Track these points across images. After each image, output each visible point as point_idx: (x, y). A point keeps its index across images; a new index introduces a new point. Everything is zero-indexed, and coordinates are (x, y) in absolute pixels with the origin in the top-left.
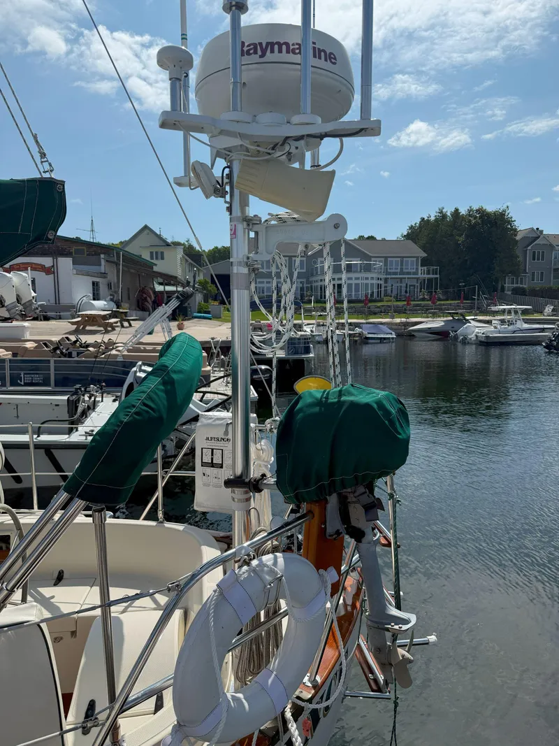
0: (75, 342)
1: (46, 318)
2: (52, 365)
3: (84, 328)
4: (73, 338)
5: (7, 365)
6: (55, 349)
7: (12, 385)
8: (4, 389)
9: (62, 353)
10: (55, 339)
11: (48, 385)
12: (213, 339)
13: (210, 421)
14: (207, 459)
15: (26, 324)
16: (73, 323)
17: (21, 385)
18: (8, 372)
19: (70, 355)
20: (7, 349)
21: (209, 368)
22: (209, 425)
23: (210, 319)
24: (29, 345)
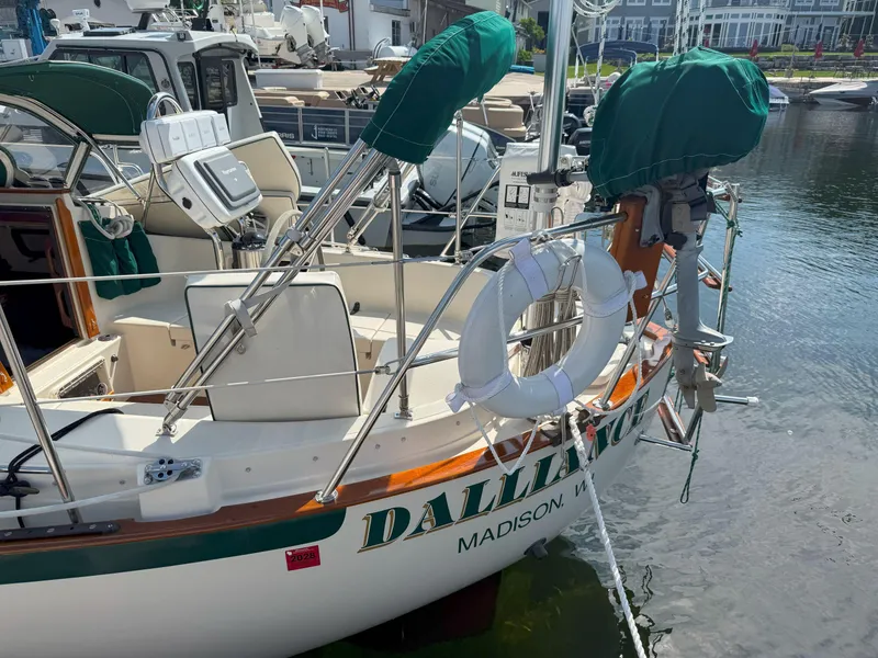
0: (372, 94)
1: (340, 68)
2: (347, 116)
3: (381, 79)
4: (369, 90)
5: (300, 115)
6: (350, 100)
7: (305, 139)
8: (297, 143)
9: (357, 106)
10: (349, 90)
11: (344, 142)
12: (533, 93)
13: (519, 152)
14: (511, 198)
15: (319, 71)
16: (369, 73)
17: (313, 140)
18: (300, 123)
19: (366, 107)
20: (299, 97)
21: (524, 129)
22: (518, 157)
23: (532, 73)
24: (321, 94)
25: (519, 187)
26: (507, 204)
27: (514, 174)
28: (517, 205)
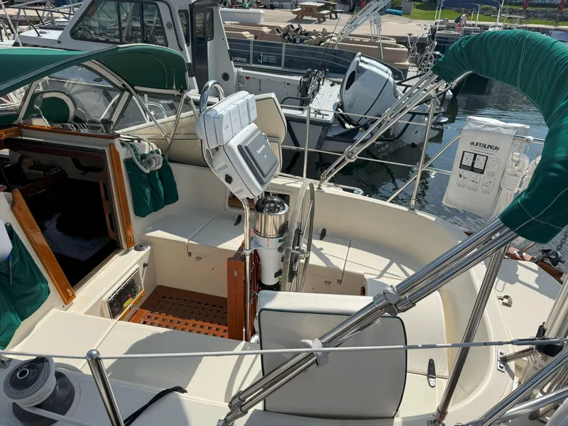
0: (298, 29)
1: (272, 7)
2: (284, 46)
3: (302, 18)
4: (296, 26)
5: (252, 45)
6: (285, 35)
7: (254, 63)
8: (248, 65)
9: (289, 38)
10: (283, 26)
11: (280, 66)
12: (410, 35)
13: (479, 127)
14: (468, 162)
15: (262, 11)
16: (294, 13)
17: (260, 63)
18: (251, 51)
19: (294, 41)
20: (251, 32)
21: (407, 63)
22: (477, 130)
23: (400, 15)
24: (266, 30)
25: (476, 155)
26: (462, 166)
27: (472, 143)
28: (472, 169)
